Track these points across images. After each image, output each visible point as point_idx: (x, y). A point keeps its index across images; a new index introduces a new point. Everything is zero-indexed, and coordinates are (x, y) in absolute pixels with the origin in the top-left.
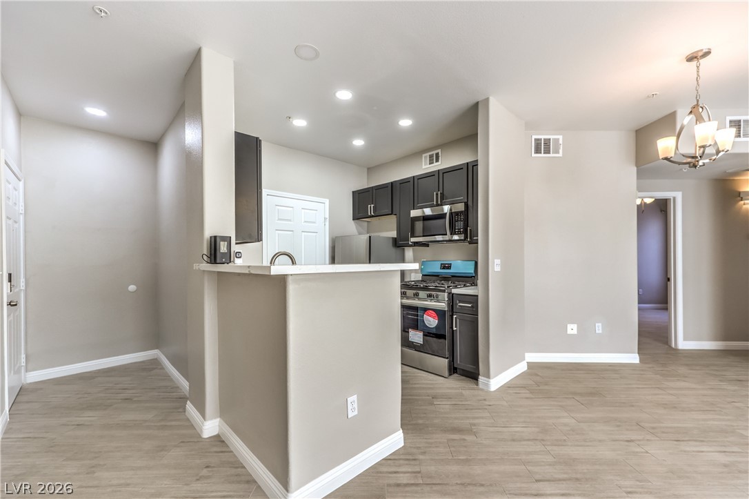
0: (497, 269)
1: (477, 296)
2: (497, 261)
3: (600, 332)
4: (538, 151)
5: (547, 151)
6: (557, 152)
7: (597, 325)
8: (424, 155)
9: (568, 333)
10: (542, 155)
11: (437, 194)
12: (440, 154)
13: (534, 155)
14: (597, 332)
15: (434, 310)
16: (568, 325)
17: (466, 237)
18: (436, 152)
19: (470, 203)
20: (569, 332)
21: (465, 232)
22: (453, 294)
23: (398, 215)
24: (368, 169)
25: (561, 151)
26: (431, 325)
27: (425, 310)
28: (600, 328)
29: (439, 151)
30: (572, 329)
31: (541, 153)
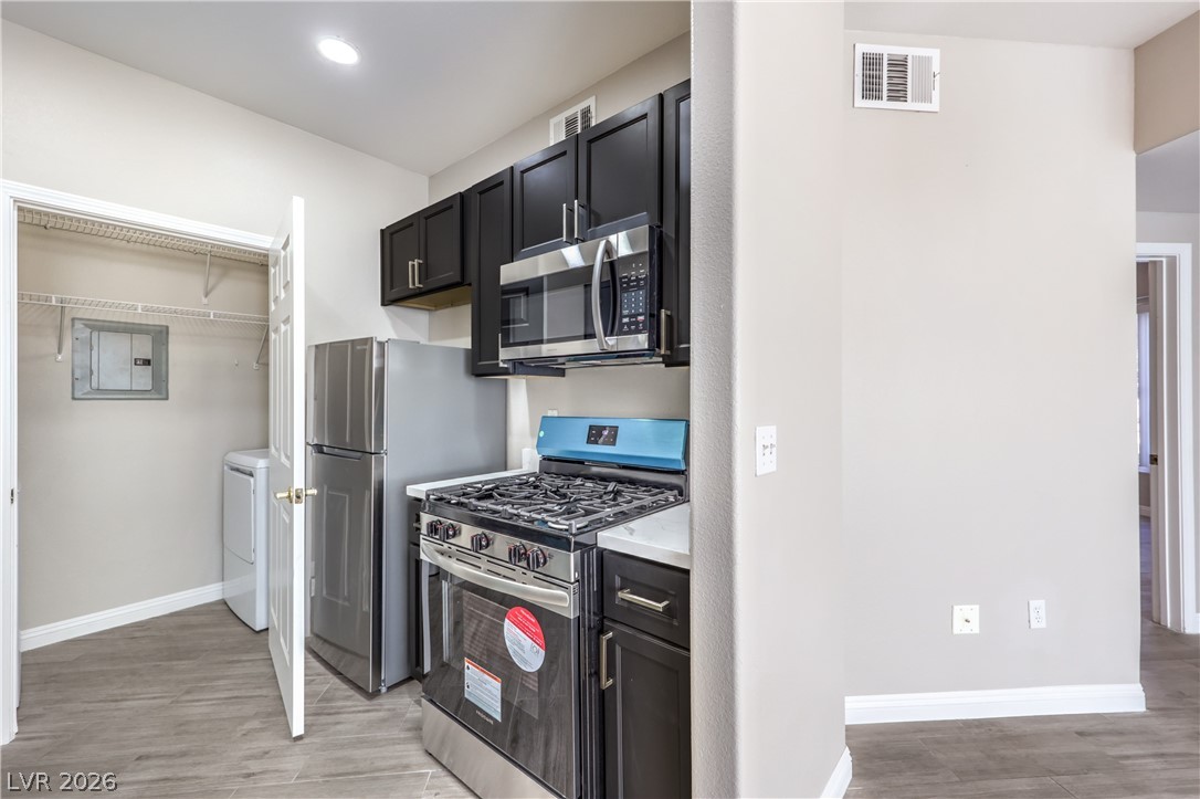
0: (767, 464)
1: (687, 572)
2: (767, 434)
3: (1043, 625)
4: (871, 89)
5: (898, 93)
6: (927, 98)
7: (1033, 604)
8: (553, 121)
9: (956, 631)
10: (884, 104)
11: (571, 210)
12: (593, 110)
13: (860, 102)
14: (1034, 624)
15: (533, 609)
16: (956, 608)
17: (655, 343)
18: (583, 105)
19: (669, 229)
20: (959, 628)
21: (653, 328)
22: (602, 553)
23: (475, 285)
24: (432, 178)
25: (936, 95)
26: (525, 662)
27: (508, 602)
28: (1043, 613)
29: (591, 102)
30: (967, 619)
31: (879, 98)
